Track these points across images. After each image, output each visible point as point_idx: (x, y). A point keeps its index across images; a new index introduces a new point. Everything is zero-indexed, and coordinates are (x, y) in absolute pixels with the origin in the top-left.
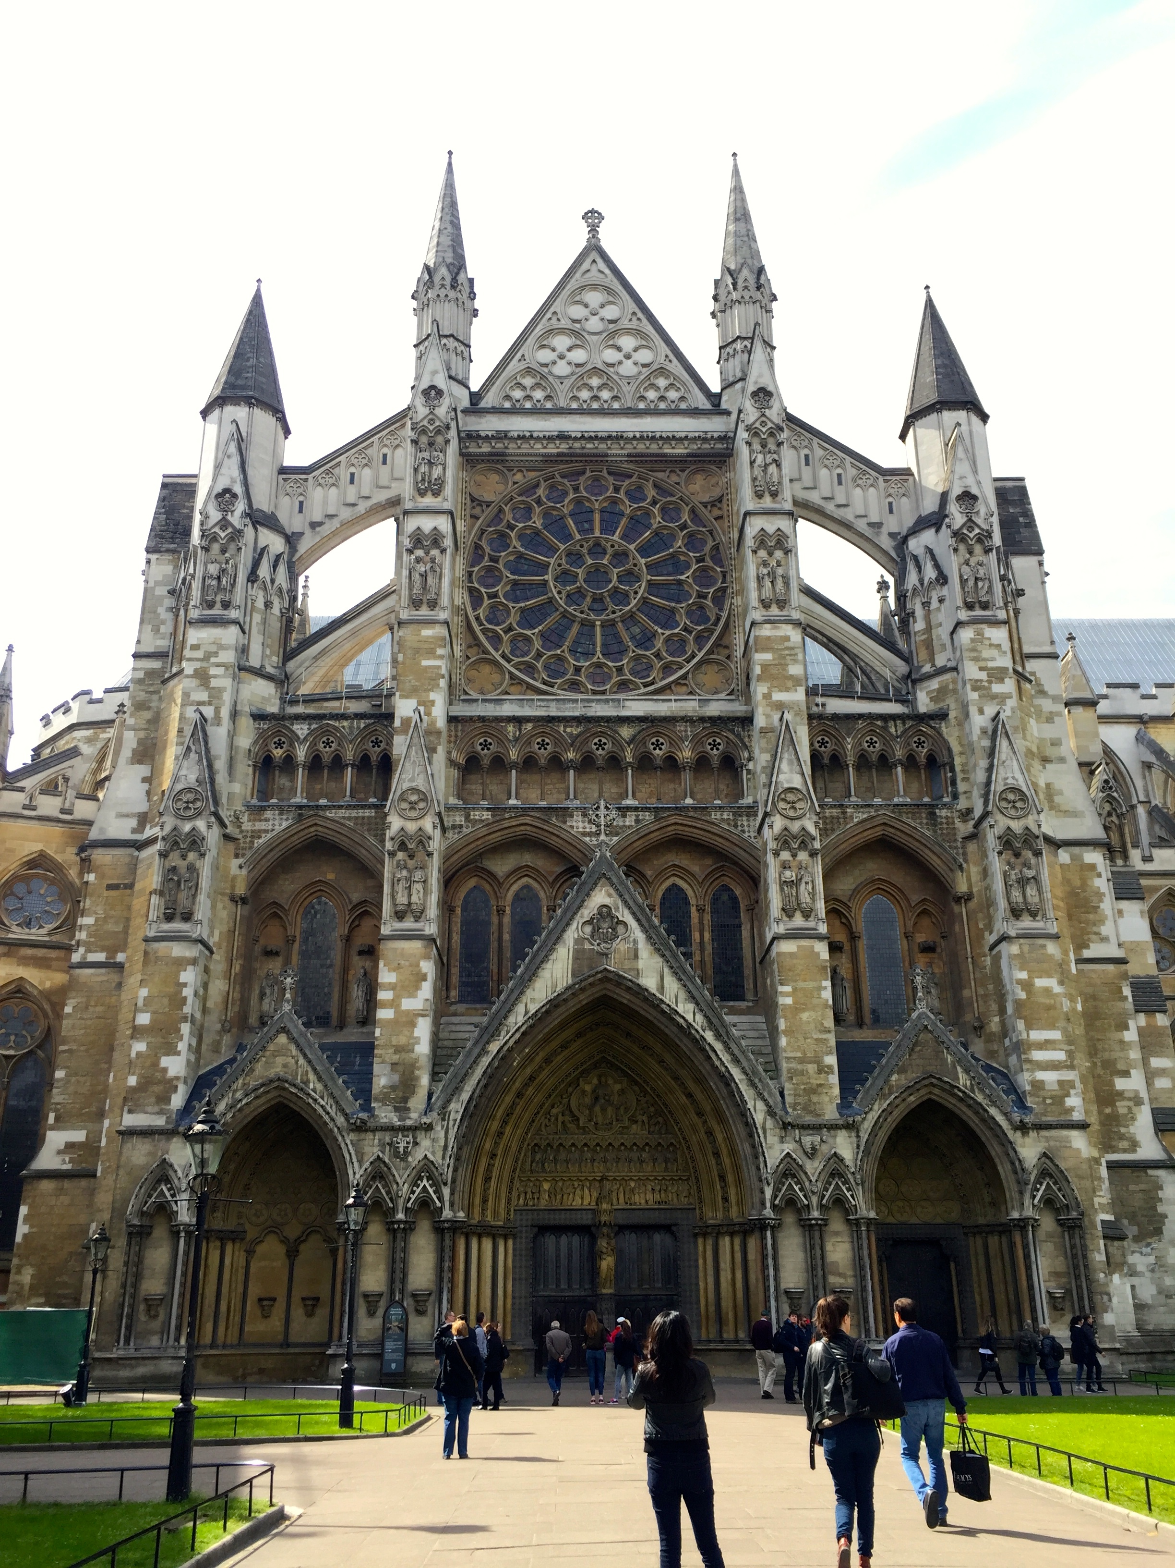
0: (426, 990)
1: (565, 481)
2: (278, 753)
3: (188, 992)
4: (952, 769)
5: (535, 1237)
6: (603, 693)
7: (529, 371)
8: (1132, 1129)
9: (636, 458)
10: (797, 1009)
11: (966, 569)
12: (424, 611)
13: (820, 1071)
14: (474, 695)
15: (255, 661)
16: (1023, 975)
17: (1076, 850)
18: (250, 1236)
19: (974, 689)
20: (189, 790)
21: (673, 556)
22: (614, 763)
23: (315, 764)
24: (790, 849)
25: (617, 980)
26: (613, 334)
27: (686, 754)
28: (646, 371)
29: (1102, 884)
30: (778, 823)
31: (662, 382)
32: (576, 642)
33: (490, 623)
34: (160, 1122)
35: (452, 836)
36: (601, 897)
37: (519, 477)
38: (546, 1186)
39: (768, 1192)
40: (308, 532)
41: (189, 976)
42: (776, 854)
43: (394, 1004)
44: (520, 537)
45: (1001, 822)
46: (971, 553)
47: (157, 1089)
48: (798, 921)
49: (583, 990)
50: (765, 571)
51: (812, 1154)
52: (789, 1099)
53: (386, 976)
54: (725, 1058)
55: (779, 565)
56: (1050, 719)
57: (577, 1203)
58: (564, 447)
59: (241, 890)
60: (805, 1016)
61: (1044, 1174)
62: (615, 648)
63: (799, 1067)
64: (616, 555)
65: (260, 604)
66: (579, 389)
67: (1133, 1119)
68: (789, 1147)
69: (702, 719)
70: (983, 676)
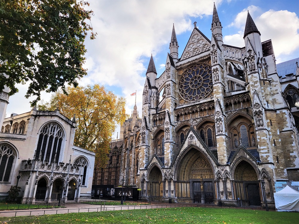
0: (170, 150)
1: (191, 68)
2: (155, 119)
3: (145, 152)
4: (251, 101)
5: (193, 183)
6: (197, 100)
7: (187, 52)
8: (294, 163)
9: (200, 61)
10: (220, 147)
11: (250, 64)
12: (169, 95)
13: (224, 157)
14: (180, 105)
15: (152, 107)
16: (259, 137)
17: (281, 110)
18: (159, 183)
19: (251, 86)
20: (143, 127)
21: (207, 75)
22: (197, 111)
23: (160, 120)
24: (218, 121)
25: (194, 145)
26: (198, 42)
27: (206, 108)
28: (204, 45)
29: (287, 116)
30: (216, 117)
31: (206, 46)
32: (194, 93)
33: (182, 93)
34: (143, 169)
35: (176, 127)
36: (191, 133)
37: (185, 70)
38: (194, 176)
39: (216, 176)
40: (159, 87)
41: (145, 150)
42: (216, 122)
43: (166, 152)
44: (185, 79)
45: (255, 110)
46: (251, 61)
47: (143, 165)
48: (220, 133)
49: (189, 147)
50: (215, 75)
51: (223, 170)
52: (219, 162)
53: (165, 148)
54: (209, 156)
55: (217, 73)
56: (275, 86)
57: (198, 178)
58: (190, 63)
59: (152, 138)
60: (221, 148)
61: (263, 172)
62: (199, 92)
63: (220, 156)
64: (199, 77)
65: (152, 99)
66: (194, 52)
67: (294, 161)
68: (219, 169)
69: (209, 102)
70: (253, 83)
